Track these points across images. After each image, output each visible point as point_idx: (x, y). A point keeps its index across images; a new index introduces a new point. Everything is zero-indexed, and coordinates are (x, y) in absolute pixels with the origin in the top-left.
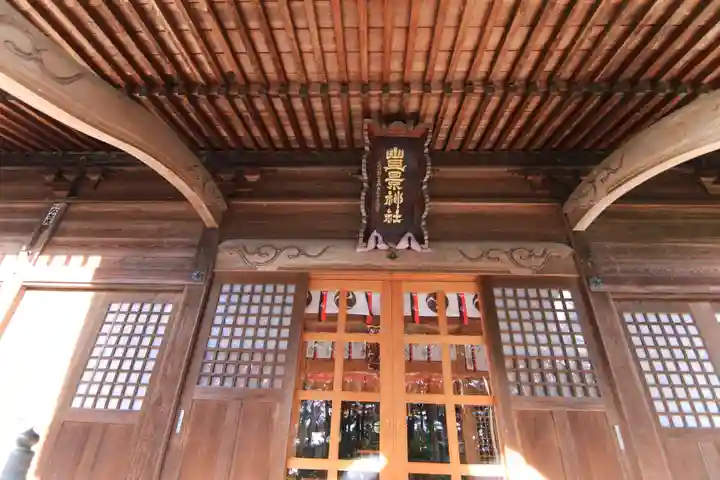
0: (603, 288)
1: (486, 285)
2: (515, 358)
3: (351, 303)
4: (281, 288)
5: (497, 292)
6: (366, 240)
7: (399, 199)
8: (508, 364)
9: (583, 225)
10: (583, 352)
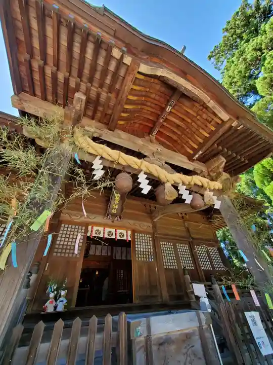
0: (158, 235)
1: (134, 232)
2: (138, 251)
3: (99, 233)
4: (80, 227)
5: (136, 234)
6: (107, 216)
7: (117, 207)
8: (137, 252)
9: (155, 220)
10: (152, 250)
